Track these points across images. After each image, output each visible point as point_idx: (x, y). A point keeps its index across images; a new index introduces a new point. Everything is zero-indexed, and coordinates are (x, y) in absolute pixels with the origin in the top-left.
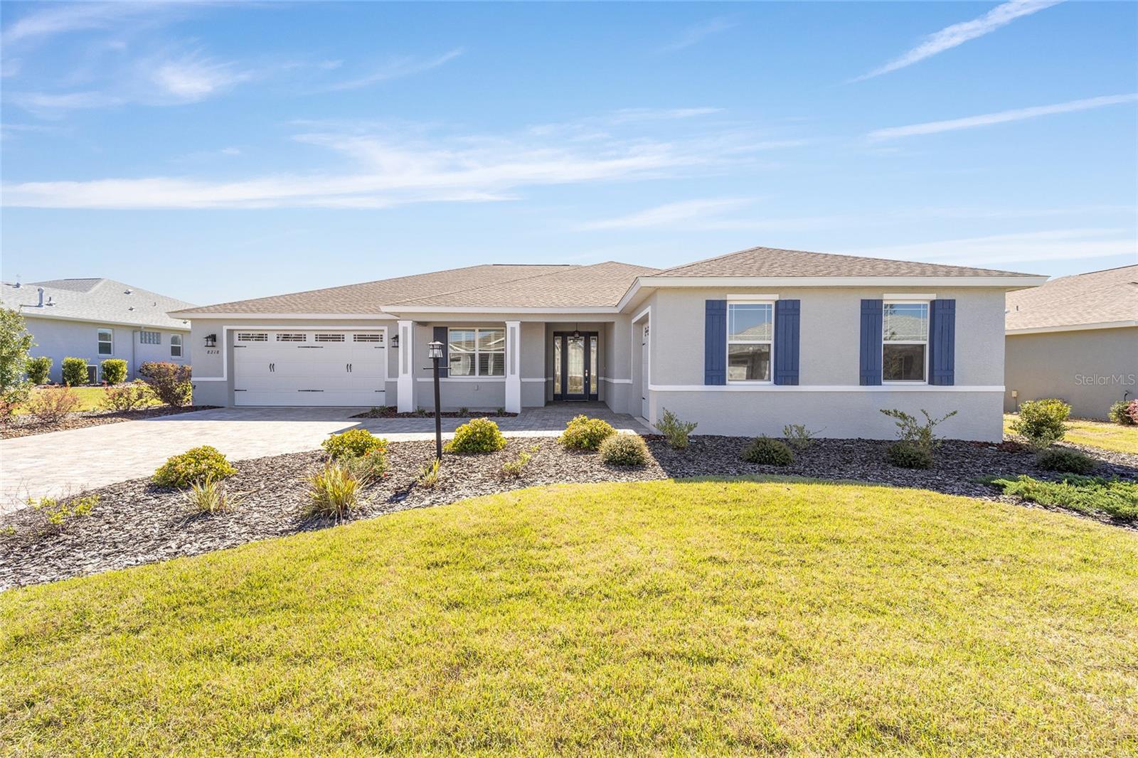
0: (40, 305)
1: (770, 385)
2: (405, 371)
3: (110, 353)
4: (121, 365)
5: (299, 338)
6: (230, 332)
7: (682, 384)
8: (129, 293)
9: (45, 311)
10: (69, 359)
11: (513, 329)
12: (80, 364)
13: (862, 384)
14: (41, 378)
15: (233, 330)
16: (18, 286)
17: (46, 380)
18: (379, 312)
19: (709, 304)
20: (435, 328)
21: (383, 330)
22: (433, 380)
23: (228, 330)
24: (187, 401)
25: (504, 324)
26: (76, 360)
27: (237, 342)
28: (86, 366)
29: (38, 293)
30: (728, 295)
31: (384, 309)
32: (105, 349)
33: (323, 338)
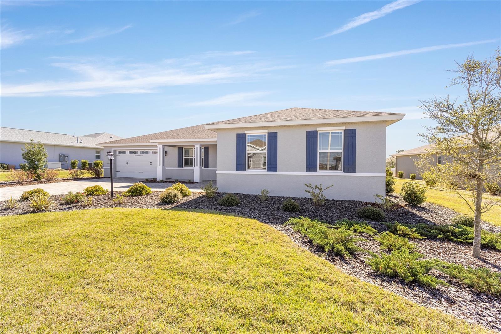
0: (77, 143)
1: (266, 171)
2: (160, 165)
3: (99, 158)
4: (100, 163)
5: (135, 153)
6: (115, 151)
7: (227, 171)
8: (112, 137)
9: (79, 145)
10: (83, 161)
11: (197, 148)
12: (86, 162)
13: (307, 171)
14: (75, 167)
15: (116, 150)
16: (74, 136)
17: (76, 167)
18: (149, 142)
19: (238, 135)
20: (178, 148)
21: (157, 149)
22: (110, 167)
23: (114, 150)
24: (102, 176)
25: (193, 146)
26: (85, 161)
27: (117, 154)
28: (88, 163)
29: (77, 138)
30: (246, 131)
31: (151, 141)
32: (98, 157)
33: (143, 152)
